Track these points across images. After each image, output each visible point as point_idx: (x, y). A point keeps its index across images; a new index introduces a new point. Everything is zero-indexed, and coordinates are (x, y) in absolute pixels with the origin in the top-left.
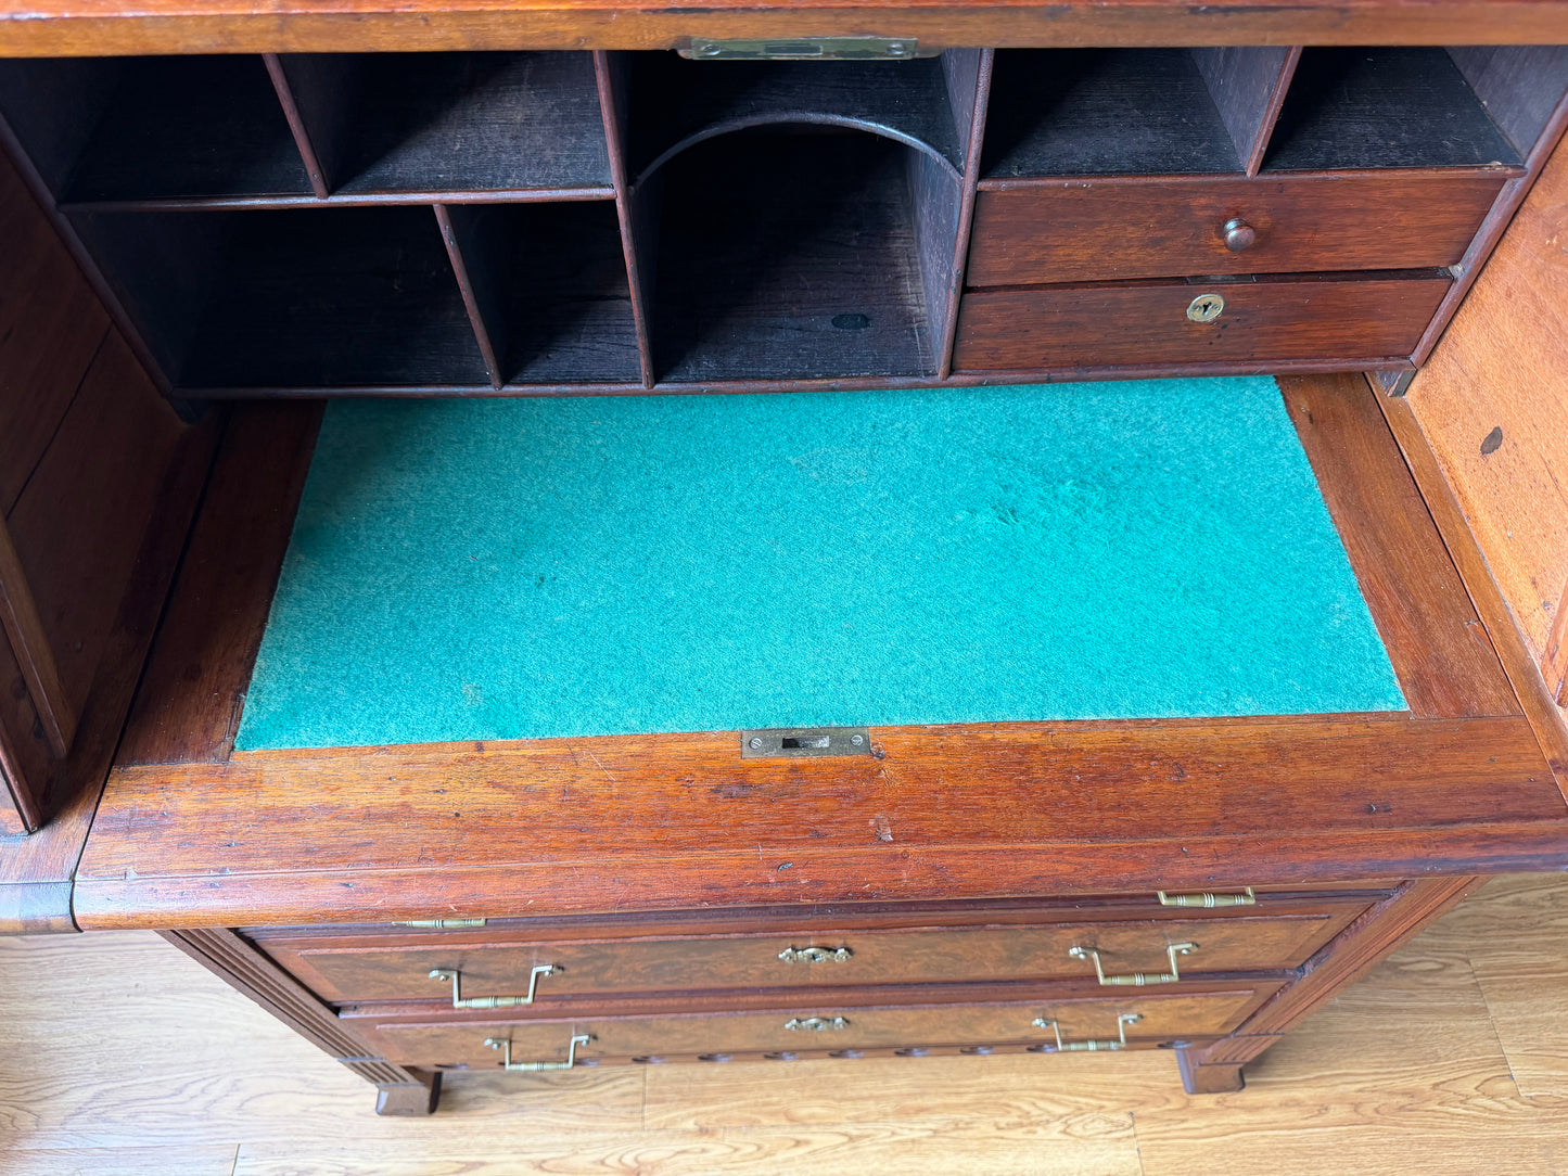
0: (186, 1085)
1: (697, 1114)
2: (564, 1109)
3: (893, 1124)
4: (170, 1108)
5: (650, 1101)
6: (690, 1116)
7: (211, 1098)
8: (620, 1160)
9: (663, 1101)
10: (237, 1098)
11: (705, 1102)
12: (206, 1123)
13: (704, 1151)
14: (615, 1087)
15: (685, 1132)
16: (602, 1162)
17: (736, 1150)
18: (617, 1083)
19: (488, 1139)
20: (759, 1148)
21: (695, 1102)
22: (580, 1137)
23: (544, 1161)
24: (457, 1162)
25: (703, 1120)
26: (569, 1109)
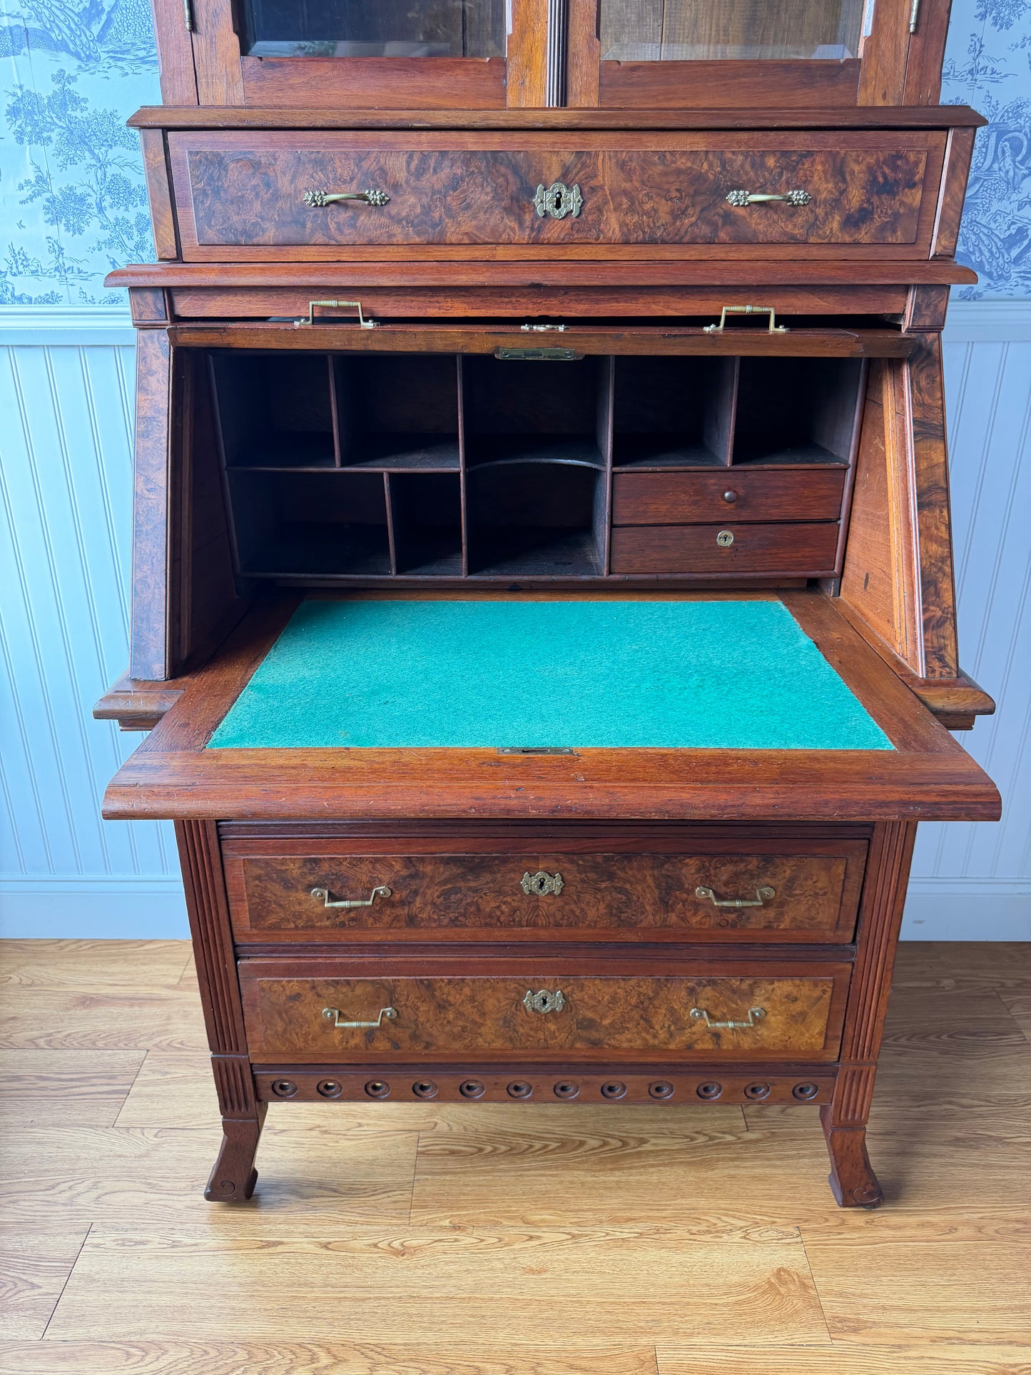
0: (58, 1184)
1: (452, 1216)
2: (349, 1209)
3: (607, 1228)
4: (43, 1198)
5: (416, 1207)
6: (446, 1217)
7: (75, 1192)
8: (389, 1245)
9: (426, 1207)
10: (94, 1194)
11: (459, 1208)
12: (68, 1208)
13: (456, 1240)
14: (389, 1197)
15: (442, 1228)
16: (375, 1245)
17: (482, 1241)
18: (390, 1194)
19: (287, 1227)
20: (500, 1240)
21: (451, 1209)
22: (358, 1228)
23: (330, 1243)
24: (261, 1241)
25: (456, 1221)
26: (352, 1210)
